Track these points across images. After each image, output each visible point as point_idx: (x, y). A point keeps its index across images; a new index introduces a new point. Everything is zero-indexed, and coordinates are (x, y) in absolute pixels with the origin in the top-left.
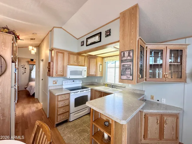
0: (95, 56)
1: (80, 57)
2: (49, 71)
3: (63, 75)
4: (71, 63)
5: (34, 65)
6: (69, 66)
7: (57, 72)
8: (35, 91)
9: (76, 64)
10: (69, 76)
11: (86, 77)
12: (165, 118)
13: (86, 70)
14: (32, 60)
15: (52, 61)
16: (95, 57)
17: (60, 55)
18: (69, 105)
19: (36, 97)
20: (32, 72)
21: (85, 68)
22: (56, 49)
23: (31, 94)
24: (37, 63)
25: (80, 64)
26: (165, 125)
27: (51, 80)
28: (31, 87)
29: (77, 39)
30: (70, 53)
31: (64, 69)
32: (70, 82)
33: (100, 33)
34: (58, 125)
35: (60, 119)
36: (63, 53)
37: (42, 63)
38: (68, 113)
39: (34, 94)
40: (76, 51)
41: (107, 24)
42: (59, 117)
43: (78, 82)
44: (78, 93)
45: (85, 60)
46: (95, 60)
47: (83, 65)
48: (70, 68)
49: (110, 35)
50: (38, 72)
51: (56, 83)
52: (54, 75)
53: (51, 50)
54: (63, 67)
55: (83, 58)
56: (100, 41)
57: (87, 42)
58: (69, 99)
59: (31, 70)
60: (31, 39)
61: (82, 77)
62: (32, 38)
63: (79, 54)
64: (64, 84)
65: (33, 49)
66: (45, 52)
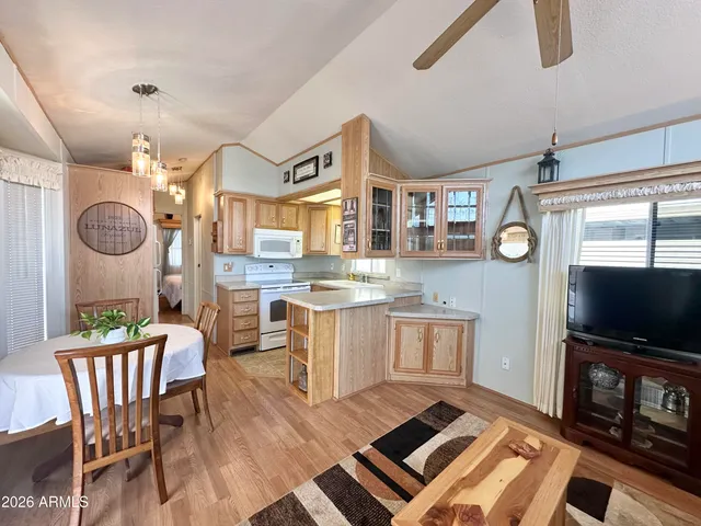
0: (321, 203)
1: (285, 209)
2: (215, 241)
3: (244, 252)
4: (264, 222)
5: (173, 229)
6: (257, 231)
7: (231, 245)
8: (181, 297)
9: (275, 224)
10: (257, 252)
11: (300, 256)
12: (436, 330)
13: (301, 239)
14: (170, 217)
15: (221, 218)
16: (322, 206)
17: (237, 206)
18: (257, 315)
19: (185, 310)
20: (170, 248)
21: (299, 235)
22: (228, 193)
23: (173, 305)
24: (185, 224)
25: (284, 225)
26: (435, 344)
27: (219, 264)
28: (172, 286)
29: (277, 165)
30: (261, 200)
31: (247, 236)
32: (263, 268)
33: (317, 158)
34: (236, 353)
35: (240, 341)
36: (243, 201)
37: (197, 226)
38: (256, 332)
39: (179, 304)
40: (274, 193)
41: (327, 140)
42: (237, 335)
43: (281, 268)
44: (278, 290)
45: (297, 216)
46: (324, 214)
47: (294, 226)
48: (261, 235)
49: (330, 163)
50: (187, 248)
51: (230, 269)
52: (226, 251)
53: (218, 196)
54: (245, 232)
55: (294, 209)
56: (317, 175)
57: (294, 173)
58: (257, 301)
59: (167, 244)
60: (174, 169)
61: (289, 257)
62: (176, 166)
63: (283, 201)
64: (247, 272)
65: (178, 193)
66: (205, 197)
